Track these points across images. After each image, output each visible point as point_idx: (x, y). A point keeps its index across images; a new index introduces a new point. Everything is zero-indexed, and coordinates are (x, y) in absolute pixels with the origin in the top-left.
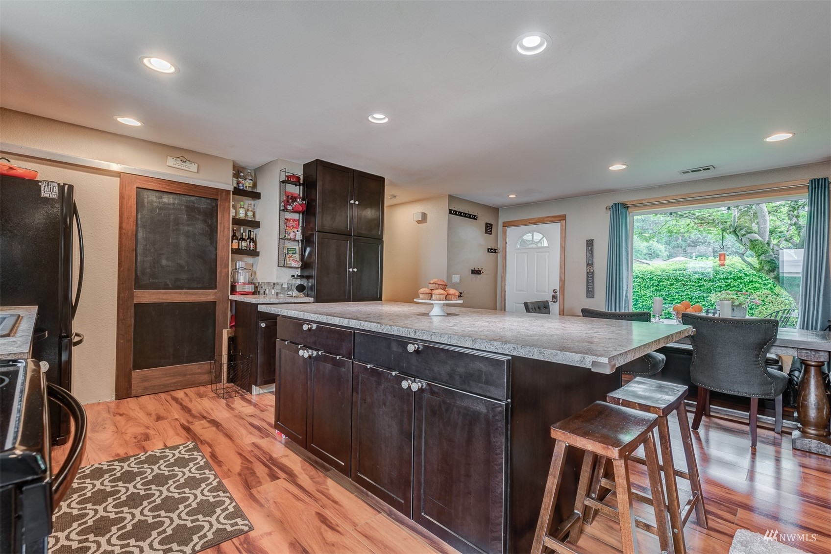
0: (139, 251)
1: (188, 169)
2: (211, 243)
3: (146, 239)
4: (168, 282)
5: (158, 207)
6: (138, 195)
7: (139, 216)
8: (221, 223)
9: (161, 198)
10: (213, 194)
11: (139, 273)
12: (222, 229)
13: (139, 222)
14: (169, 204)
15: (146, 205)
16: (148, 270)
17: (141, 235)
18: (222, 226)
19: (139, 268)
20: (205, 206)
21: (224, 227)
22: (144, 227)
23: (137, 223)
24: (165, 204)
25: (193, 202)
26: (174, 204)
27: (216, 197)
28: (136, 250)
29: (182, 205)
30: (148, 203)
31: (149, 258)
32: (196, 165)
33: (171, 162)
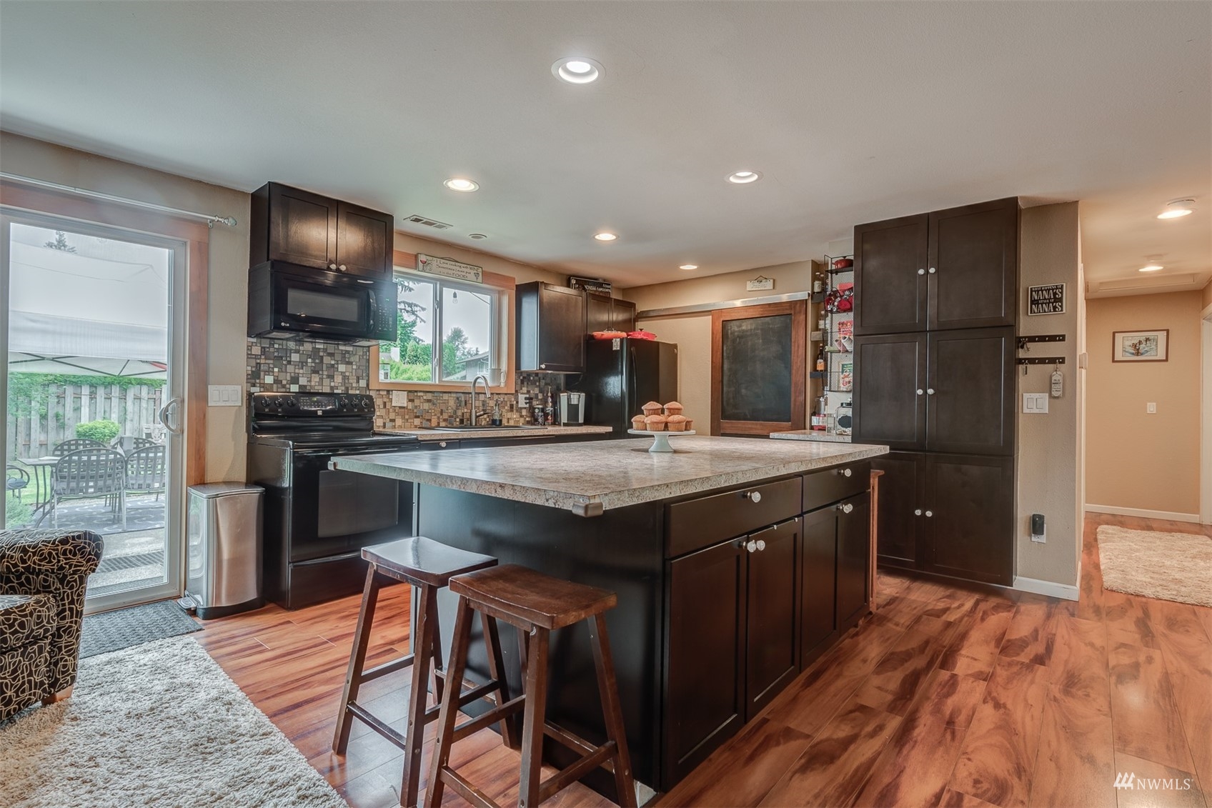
0: (725, 382)
1: (764, 289)
2: (786, 367)
3: (730, 369)
4: (747, 413)
5: (738, 336)
6: (724, 327)
7: (725, 348)
8: (795, 342)
9: (740, 326)
10: (786, 309)
11: (725, 403)
12: (796, 349)
13: (725, 354)
14: (747, 331)
15: (730, 336)
16: (732, 401)
17: (726, 366)
18: (796, 345)
19: (725, 399)
20: (778, 325)
21: (798, 347)
22: (728, 357)
23: (723, 355)
24: (743, 331)
25: (769, 324)
26: (751, 330)
27: (788, 312)
28: (722, 381)
29: (758, 329)
30: (731, 334)
31: (733, 389)
32: (772, 281)
33: (750, 286)
